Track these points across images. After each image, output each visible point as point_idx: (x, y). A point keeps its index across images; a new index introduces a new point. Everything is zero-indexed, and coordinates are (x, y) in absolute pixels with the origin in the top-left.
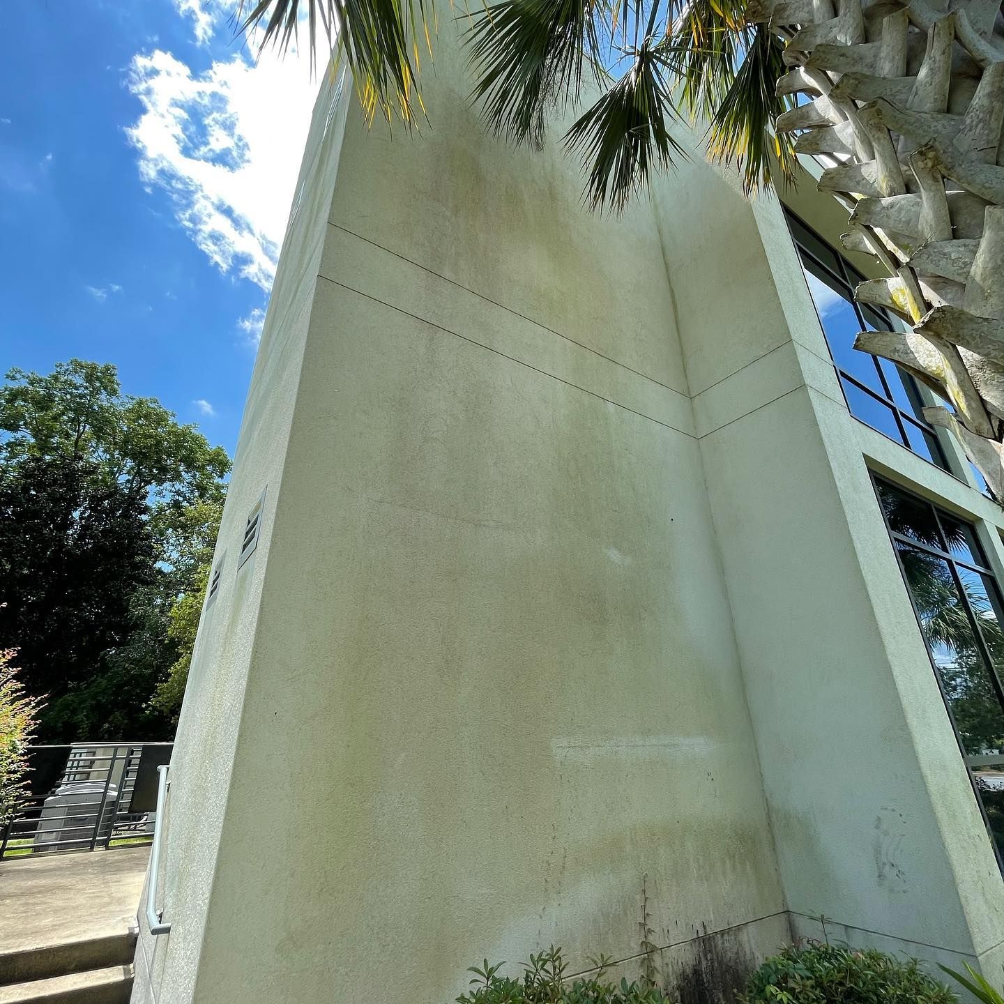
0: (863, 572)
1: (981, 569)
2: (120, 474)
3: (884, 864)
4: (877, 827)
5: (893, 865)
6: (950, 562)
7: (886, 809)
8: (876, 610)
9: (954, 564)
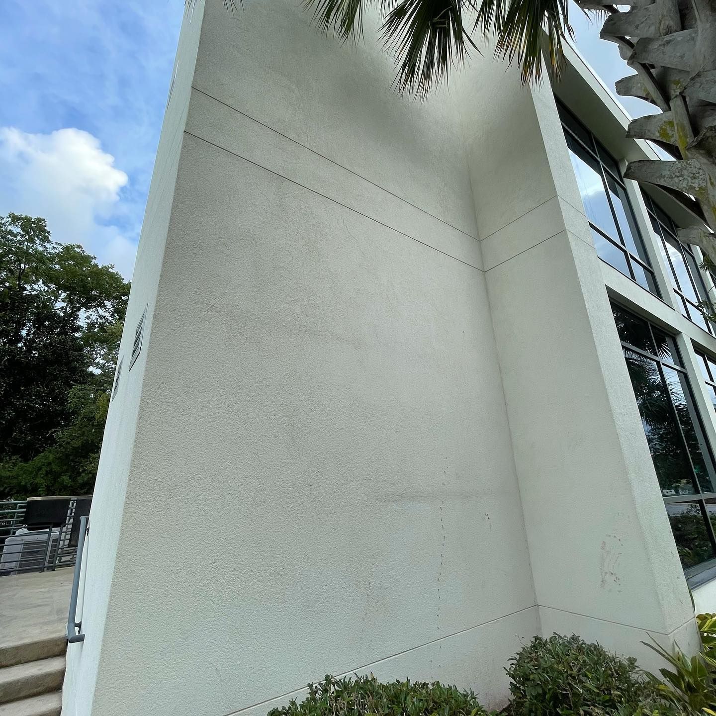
0: (602, 369)
1: (678, 368)
2: (56, 302)
3: (606, 573)
4: (603, 548)
5: (612, 574)
6: (658, 363)
7: (610, 536)
8: (610, 397)
9: (661, 364)
